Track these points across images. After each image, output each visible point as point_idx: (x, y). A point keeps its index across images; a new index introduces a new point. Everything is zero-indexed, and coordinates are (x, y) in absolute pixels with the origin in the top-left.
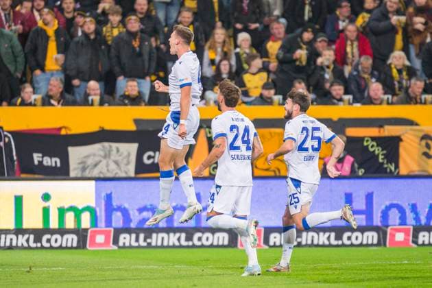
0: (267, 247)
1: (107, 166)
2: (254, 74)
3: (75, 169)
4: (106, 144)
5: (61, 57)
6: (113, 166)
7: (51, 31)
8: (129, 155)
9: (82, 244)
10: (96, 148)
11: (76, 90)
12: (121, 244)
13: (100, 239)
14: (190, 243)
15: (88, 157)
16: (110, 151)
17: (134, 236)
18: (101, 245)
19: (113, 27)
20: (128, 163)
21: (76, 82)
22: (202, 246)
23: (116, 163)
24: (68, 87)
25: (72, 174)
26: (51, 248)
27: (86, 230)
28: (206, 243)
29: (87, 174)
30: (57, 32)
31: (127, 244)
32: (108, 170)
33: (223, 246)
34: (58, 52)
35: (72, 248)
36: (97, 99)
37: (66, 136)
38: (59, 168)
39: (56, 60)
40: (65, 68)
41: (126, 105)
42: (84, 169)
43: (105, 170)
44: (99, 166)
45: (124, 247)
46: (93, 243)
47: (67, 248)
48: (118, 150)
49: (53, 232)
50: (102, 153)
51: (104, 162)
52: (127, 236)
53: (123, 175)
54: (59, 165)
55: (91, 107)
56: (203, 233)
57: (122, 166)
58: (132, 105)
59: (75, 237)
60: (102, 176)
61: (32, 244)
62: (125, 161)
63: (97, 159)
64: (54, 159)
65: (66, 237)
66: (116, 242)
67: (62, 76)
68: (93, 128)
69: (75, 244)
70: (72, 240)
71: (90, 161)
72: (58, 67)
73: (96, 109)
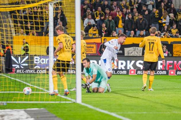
0: (176, 75)
1: (135, 53)
2: (174, 29)
3: (126, 54)
4: (134, 47)
5: (123, 24)
6: (136, 53)
7: (120, 17)
8: (140, 50)
9: (128, 73)
10: (132, 48)
11: (127, 33)
12: (138, 73)
13: (132, 72)
14: (156, 74)
15: (129, 50)
16: (135, 49)
17: (141, 71)
18: (132, 74)
19: (136, 17)
20: (140, 52)
21: (127, 31)
22: (159, 74)
23: (137, 52)
24: (125, 32)
25: (125, 55)
26: (119, 74)
27: (129, 70)
28: (160, 74)
29: (129, 55)
30: (122, 18)
31: (140, 74)
32: (135, 54)
33: (165, 75)
34: (122, 23)
35: (125, 74)
36: (132, 35)
37: (124, 45)
38: (122, 53)
39: (122, 25)
40: (124, 27)
41: (140, 37)
42: (128, 54)
43: (134, 54)
44: (132, 53)
45: (139, 74)
46: (131, 73)
47: (124, 74)
48: (137, 49)
49: (120, 70)
50: (133, 50)
51: (134, 52)
52: (140, 71)
53: (139, 56)
54: (122, 52)
55: (131, 38)
56: (160, 71)
57: (139, 53)
58: (141, 37)
59: (126, 72)
60: (133, 55)
61: (114, 73)
62: (139, 52)
63: (132, 51)
64: (120, 51)
65: (123, 71)
66: (136, 73)
67: (123, 29)
68: (131, 43)
69: (126, 73)
70: (125, 72)
71: (130, 52)
72: (122, 27)
73: (132, 38)
